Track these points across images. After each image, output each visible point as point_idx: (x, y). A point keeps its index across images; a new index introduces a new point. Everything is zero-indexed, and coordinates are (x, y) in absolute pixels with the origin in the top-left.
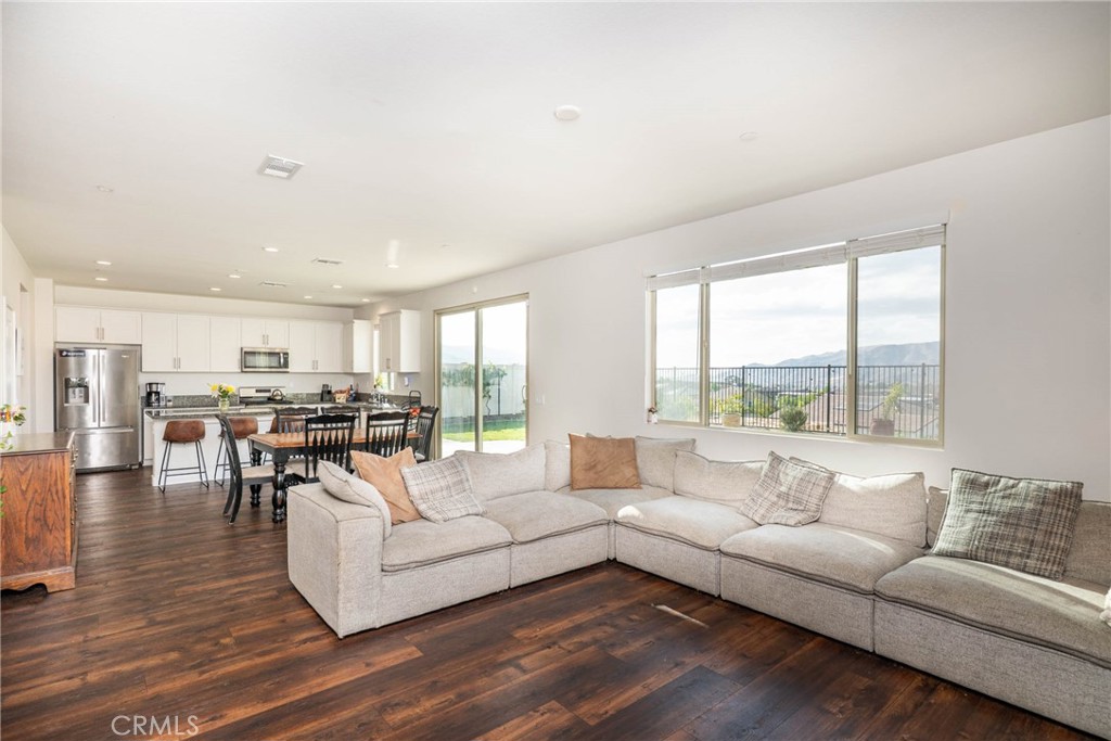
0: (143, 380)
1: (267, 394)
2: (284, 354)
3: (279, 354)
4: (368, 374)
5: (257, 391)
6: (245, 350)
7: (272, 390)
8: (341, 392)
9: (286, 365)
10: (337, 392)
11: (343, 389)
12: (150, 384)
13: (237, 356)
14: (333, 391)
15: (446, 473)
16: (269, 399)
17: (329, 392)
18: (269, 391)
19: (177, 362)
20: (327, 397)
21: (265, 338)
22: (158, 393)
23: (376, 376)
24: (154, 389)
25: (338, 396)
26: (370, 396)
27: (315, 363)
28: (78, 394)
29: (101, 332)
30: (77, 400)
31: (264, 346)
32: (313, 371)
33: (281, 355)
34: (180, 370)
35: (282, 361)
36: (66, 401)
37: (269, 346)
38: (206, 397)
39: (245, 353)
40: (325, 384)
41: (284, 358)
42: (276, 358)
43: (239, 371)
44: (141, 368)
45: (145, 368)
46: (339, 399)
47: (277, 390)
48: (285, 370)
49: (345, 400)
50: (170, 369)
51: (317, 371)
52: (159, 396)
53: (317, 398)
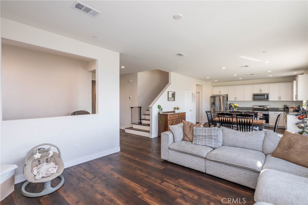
0: (229, 103)
1: (263, 108)
2: (267, 95)
5: (259, 106)
9: (267, 98)
12: (230, 104)
13: (252, 96)
14: (289, 107)
15: (206, 132)
17: (287, 108)
18: (263, 106)
19: (236, 98)
20: (286, 110)
21: (261, 90)
27: (280, 98)
28: (214, 106)
29: (220, 92)
30: (214, 107)
31: (260, 93)
32: (279, 100)
33: (266, 95)
34: (236, 100)
35: (266, 97)
36: (212, 107)
37: (262, 93)
38: (244, 107)
39: (254, 95)
40: (285, 104)
41: (267, 96)
42: (264, 96)
43: (252, 100)
44: (227, 100)
45: (229, 100)
46: (290, 110)
47: (265, 106)
48: (267, 100)
49: (292, 111)
50: (234, 100)
51: (281, 100)
52: (232, 107)
53: (283, 110)
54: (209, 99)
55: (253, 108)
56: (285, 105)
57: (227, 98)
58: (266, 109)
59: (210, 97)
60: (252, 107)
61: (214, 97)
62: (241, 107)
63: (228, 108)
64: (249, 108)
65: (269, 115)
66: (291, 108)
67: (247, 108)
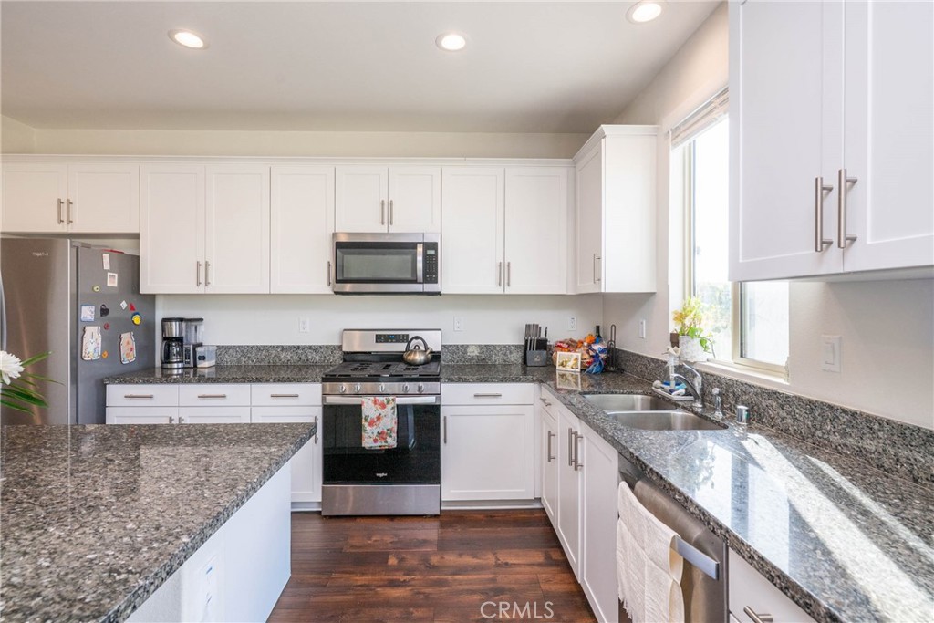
1: (401, 347)
2: (426, 246)
3: (413, 246)
4: (648, 296)
5: (379, 339)
6: (343, 239)
7: (412, 336)
8: (572, 345)
9: (431, 272)
10: (559, 346)
11: (576, 339)
12: (165, 321)
13: (327, 254)
14: (552, 341)
16: (399, 358)
17: (542, 345)
18: (404, 339)
19: (203, 269)
20: (537, 357)
21: (386, 209)
23: (675, 304)
24: (175, 330)
25: (560, 356)
26: (658, 368)
27: (504, 271)
29: (66, 208)
31: (383, 229)
32: (499, 291)
33: (420, 249)
34: (214, 288)
35: (420, 265)
37: (393, 229)
38: (283, 348)
39: (344, 247)
40: (531, 323)
41: (426, 257)
42: (409, 258)
43: (329, 291)
46: (562, 365)
47: (417, 338)
48: (429, 287)
49: (579, 370)
50: (192, 289)
51: (508, 291)
52: (182, 345)
53: (516, 357)
55: (338, 354)
56: (528, 326)
58: (419, 358)
60: (336, 342)
62: (259, 349)
64: (315, 350)
65: (444, 412)
66: (563, 349)
67: (300, 352)
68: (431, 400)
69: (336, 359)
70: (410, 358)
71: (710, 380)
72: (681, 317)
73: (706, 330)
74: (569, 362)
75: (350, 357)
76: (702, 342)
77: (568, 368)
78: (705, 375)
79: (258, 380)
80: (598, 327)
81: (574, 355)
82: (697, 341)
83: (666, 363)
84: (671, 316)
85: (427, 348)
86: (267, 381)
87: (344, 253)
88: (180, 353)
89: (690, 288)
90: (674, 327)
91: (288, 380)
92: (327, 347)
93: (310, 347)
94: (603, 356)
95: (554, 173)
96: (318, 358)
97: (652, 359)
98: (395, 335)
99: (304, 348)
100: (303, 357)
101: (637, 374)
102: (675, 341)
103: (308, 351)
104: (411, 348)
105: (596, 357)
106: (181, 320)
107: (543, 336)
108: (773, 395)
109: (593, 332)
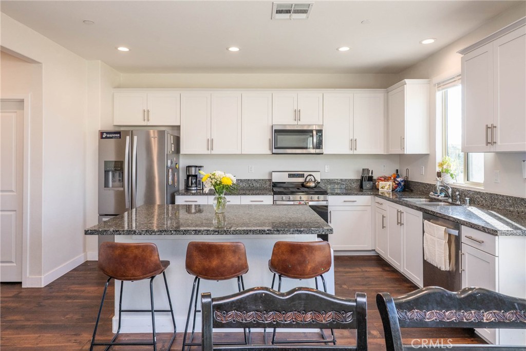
0: (183, 163)
1: (301, 180)
2: (318, 131)
3: (311, 131)
4: (427, 155)
5: (290, 176)
6: (275, 128)
7: (306, 174)
8: (386, 179)
9: (320, 145)
10: (380, 179)
11: (387, 175)
12: (189, 167)
13: (267, 136)
14: (375, 177)
16: (303, 185)
17: (370, 179)
18: (302, 176)
19: (210, 143)
20: (367, 185)
21: (297, 114)
22: (196, 176)
23: (439, 159)
24: (193, 171)
25: (381, 184)
26: (432, 187)
27: (353, 143)
28: (117, 177)
29: (146, 113)
30: (117, 183)
31: (295, 123)
32: (351, 152)
33: (315, 133)
34: (213, 152)
35: (315, 140)
36: (106, 185)
37: (300, 123)
38: (241, 181)
39: (278, 132)
40: (365, 168)
41: (317, 136)
43: (270, 152)
44: (178, 150)
45: (183, 150)
46: (382, 188)
47: (310, 175)
48: (318, 151)
49: (391, 190)
50: (205, 151)
51: (355, 152)
52: (197, 179)
53: (355, 185)
54: (93, 142)
55: (268, 183)
56: (364, 170)
57: (177, 140)
58: (313, 185)
59: (97, 136)
60: (267, 177)
61: (119, 133)
63: (182, 187)
64: (257, 182)
65: (330, 209)
66: (382, 180)
67: (249, 182)
68: (324, 203)
69: (267, 185)
70: (308, 184)
71: (454, 190)
72: (441, 165)
73: (452, 169)
74: (386, 187)
75: (275, 185)
76: (451, 175)
77: (385, 190)
78: (453, 188)
79: (245, 194)
80: (397, 170)
81: (388, 183)
82: (449, 175)
83: (435, 185)
84: (437, 165)
85: (315, 180)
86: (249, 194)
87: (278, 135)
88: (196, 183)
89: (446, 152)
90: (438, 169)
91: (258, 194)
92: (263, 180)
93: (255, 180)
94: (402, 184)
95: (378, 95)
96: (258, 185)
97: (428, 184)
98: (298, 174)
99: (251, 180)
100: (251, 185)
101: (420, 191)
102: (439, 175)
103: (254, 182)
104: (307, 180)
105: (399, 184)
106: (196, 167)
107: (370, 175)
108: (479, 193)
109: (395, 172)
